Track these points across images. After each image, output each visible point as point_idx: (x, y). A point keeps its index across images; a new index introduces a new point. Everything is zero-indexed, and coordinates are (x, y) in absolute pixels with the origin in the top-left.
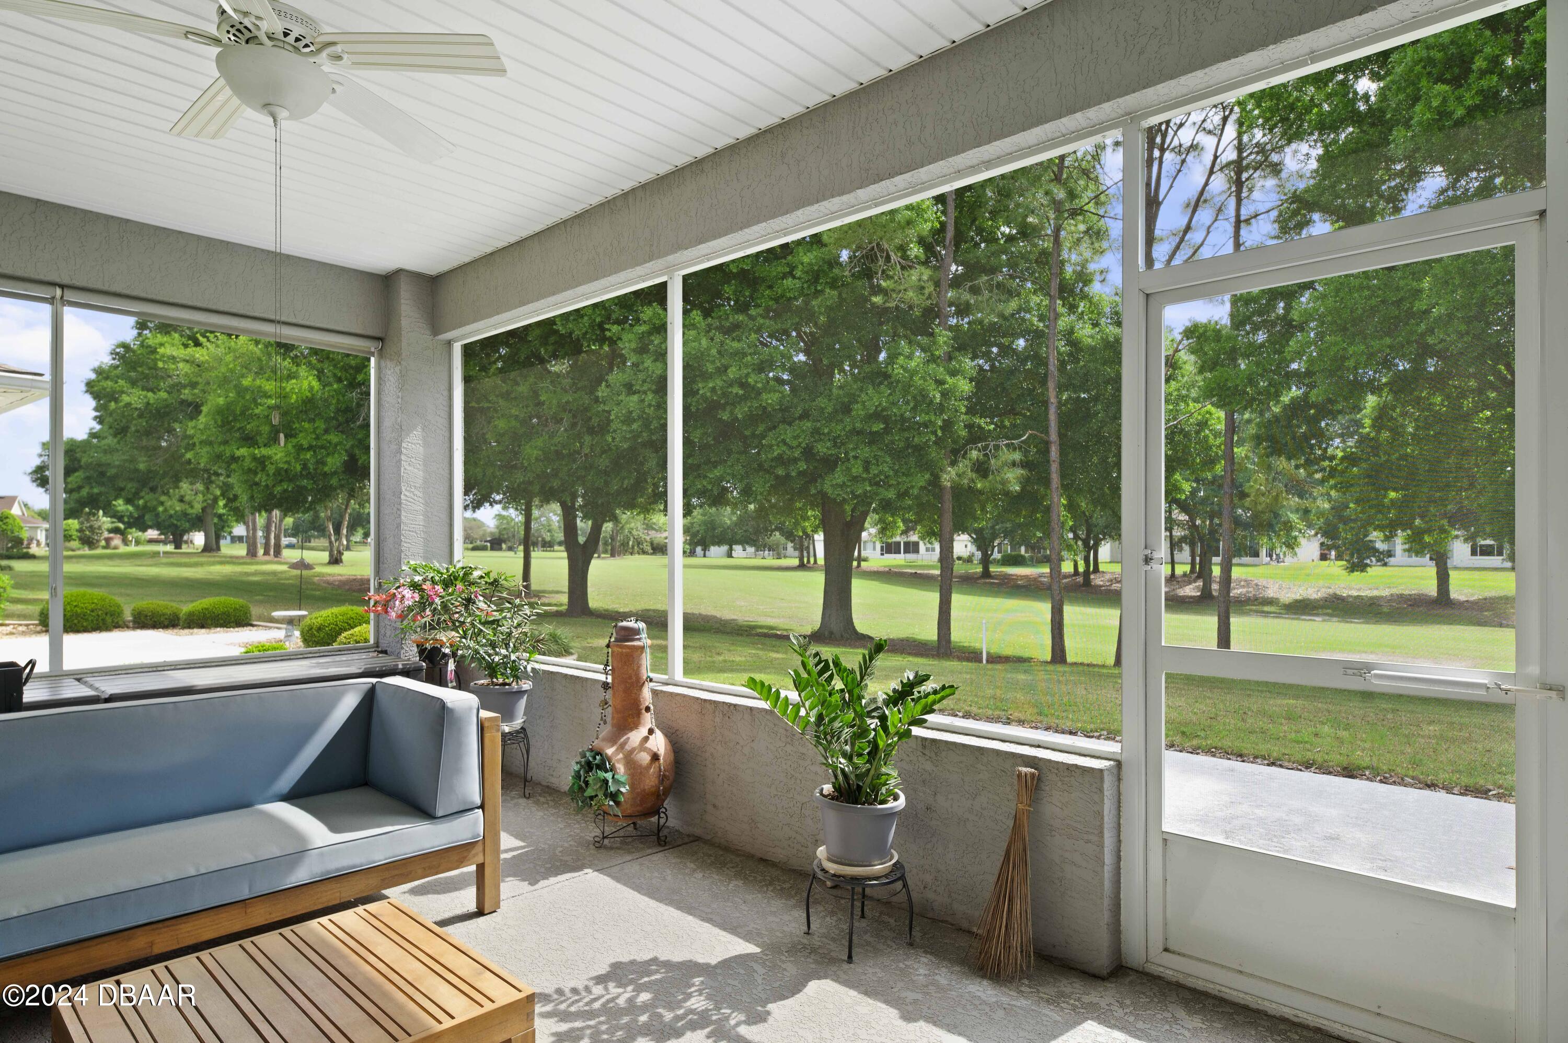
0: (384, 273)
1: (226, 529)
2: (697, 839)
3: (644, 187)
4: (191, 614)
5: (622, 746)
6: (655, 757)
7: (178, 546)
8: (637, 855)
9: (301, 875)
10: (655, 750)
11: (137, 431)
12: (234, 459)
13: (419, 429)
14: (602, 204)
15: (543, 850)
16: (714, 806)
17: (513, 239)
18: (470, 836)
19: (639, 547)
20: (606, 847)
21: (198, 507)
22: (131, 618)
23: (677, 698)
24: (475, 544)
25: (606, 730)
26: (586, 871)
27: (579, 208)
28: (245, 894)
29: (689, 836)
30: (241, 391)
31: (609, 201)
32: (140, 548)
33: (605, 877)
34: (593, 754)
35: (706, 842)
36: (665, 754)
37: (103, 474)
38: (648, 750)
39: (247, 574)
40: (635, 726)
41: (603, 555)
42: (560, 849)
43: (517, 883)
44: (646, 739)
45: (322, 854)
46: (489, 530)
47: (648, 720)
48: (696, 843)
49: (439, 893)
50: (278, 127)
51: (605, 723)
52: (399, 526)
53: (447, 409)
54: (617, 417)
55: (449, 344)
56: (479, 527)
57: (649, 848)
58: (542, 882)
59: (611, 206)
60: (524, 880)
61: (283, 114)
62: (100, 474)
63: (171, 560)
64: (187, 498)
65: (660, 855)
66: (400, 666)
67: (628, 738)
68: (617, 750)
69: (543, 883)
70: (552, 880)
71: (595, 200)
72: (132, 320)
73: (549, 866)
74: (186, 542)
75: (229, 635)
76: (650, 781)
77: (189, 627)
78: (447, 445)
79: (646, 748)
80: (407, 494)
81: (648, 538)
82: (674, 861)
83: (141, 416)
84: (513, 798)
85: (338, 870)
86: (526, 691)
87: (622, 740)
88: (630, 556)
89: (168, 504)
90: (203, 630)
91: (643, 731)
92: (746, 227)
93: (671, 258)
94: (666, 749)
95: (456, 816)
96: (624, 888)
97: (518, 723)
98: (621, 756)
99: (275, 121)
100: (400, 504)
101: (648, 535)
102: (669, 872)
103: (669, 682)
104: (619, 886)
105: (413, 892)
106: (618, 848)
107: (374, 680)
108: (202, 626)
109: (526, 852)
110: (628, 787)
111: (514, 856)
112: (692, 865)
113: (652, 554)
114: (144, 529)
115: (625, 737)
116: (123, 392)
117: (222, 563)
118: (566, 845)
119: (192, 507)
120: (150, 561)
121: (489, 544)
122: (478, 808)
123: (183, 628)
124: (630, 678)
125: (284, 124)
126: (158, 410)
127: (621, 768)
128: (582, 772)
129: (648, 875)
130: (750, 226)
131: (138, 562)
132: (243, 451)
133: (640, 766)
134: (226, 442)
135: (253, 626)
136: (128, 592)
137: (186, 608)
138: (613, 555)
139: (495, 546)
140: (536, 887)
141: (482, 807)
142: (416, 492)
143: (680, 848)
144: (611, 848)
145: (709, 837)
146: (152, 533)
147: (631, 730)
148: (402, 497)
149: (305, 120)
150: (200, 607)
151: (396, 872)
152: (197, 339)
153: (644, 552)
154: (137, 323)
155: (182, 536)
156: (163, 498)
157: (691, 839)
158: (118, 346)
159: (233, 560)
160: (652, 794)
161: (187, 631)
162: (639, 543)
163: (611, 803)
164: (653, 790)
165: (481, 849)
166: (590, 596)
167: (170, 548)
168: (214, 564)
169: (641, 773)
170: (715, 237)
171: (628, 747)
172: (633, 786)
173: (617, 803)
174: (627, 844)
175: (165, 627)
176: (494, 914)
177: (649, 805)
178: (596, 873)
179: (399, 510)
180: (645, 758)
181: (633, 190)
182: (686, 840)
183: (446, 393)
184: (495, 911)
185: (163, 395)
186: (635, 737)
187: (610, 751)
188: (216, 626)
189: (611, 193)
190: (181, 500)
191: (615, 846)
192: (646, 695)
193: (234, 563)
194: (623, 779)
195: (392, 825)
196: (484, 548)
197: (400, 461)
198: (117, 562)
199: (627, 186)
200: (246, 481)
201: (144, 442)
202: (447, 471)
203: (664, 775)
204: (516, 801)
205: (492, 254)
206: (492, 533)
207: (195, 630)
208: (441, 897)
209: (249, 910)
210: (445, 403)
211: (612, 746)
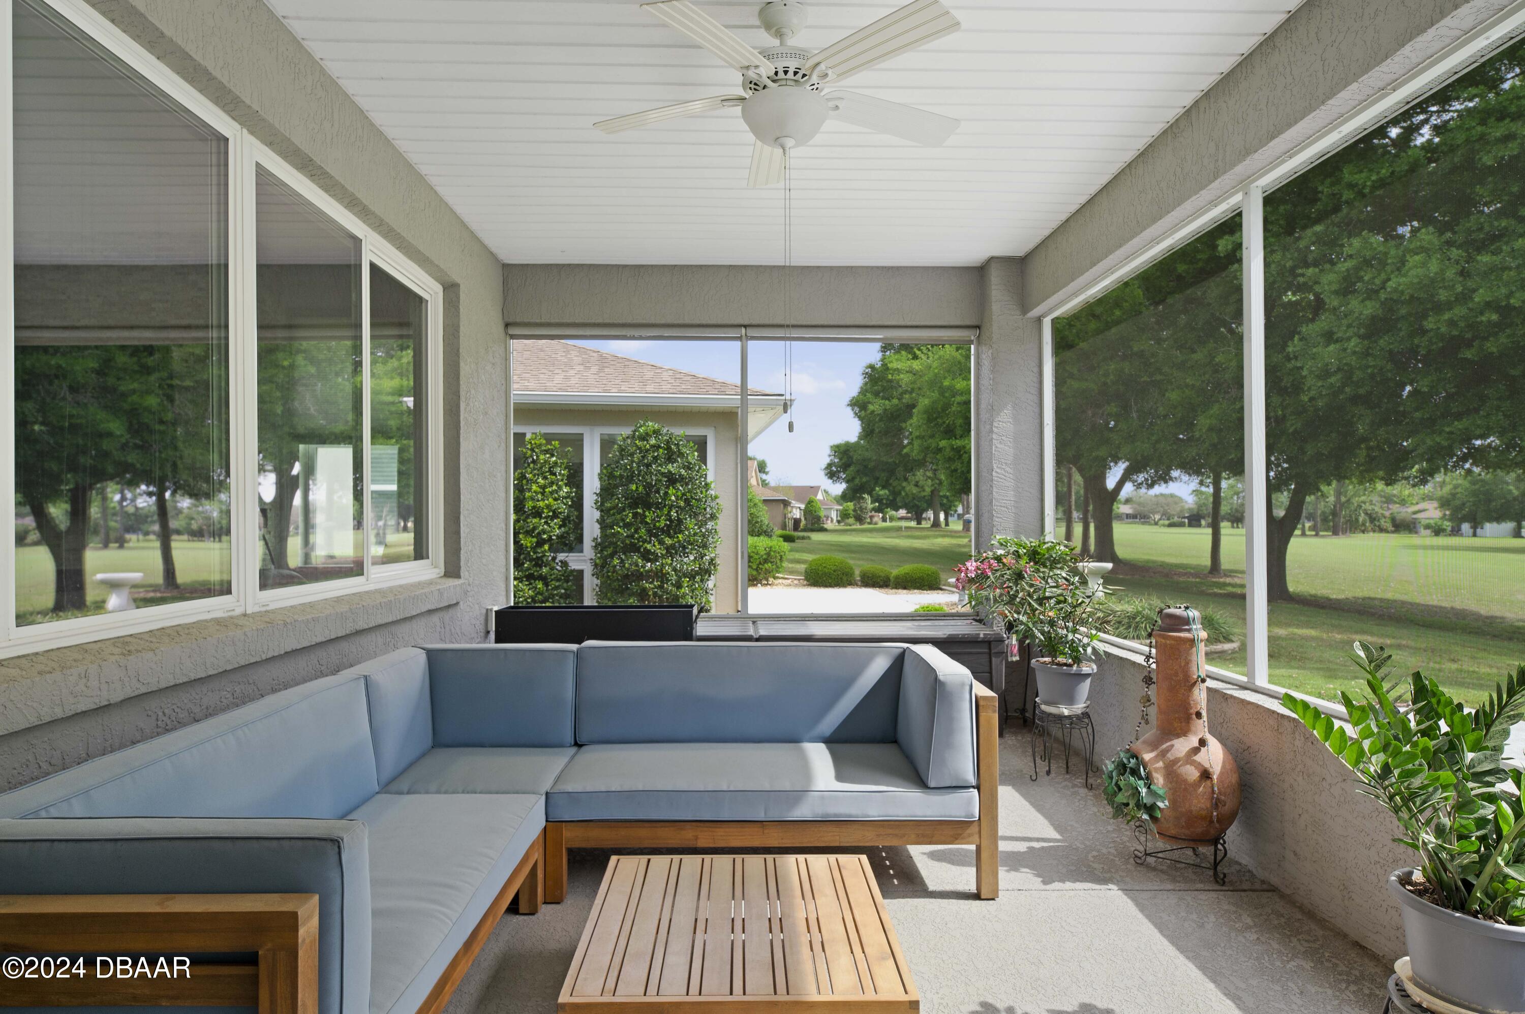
0: (979, 265)
1: (953, 508)
2: (1273, 889)
3: (1207, 95)
4: (897, 577)
5: (1163, 754)
6: (1206, 775)
7: (919, 523)
8: (1178, 886)
9: (803, 811)
10: (1207, 765)
11: (880, 432)
12: (939, 450)
13: (1009, 407)
14: (1164, 132)
15: (1077, 849)
16: (1295, 854)
17: (1083, 199)
18: (963, 814)
19: (1374, 524)
20: (1148, 867)
21: (928, 490)
22: (859, 578)
23: (1249, 707)
24: (1172, 521)
25: (1150, 733)
26: (1111, 886)
27: (1140, 144)
28: (761, 816)
29: (1263, 882)
30: (942, 391)
31: (1172, 125)
32: (894, 524)
33: (1129, 901)
34: (1128, 755)
35: (1282, 896)
36: (1221, 773)
37: (866, 467)
38: (1198, 765)
39: (959, 546)
40: (1184, 732)
41: (1321, 533)
42: (1095, 853)
43: (1030, 876)
44: (1196, 751)
45: (823, 798)
46: (1187, 506)
47: (1201, 728)
48: (1270, 894)
49: (953, 864)
50: (787, 155)
51: (1147, 722)
52: (991, 502)
53: (1037, 385)
54: (1311, 372)
55: (1039, 320)
56: (1176, 503)
57: (1201, 882)
58: (1056, 883)
59: (1172, 131)
60: (1038, 876)
61: (790, 142)
62: (865, 468)
63: (909, 533)
64: (921, 483)
65: (1213, 895)
66: (982, 636)
67: (1172, 746)
68: (1156, 756)
69: (1057, 885)
70: (1068, 885)
71: (1156, 130)
72: (878, 346)
73: (1073, 868)
74: (925, 519)
75: (922, 595)
76: (1199, 802)
77: (896, 588)
78: (1038, 421)
79: (1195, 761)
80: (998, 470)
81: (1387, 514)
82: (1226, 907)
83: (880, 420)
84: (1074, 786)
85: (836, 815)
86: (1088, 675)
87: (1164, 746)
88: (1362, 535)
89: (908, 489)
90: (905, 591)
91: (1194, 741)
92: (1329, 98)
93: (1240, 169)
94: (1223, 767)
95: (950, 791)
96: (1145, 921)
97: (1079, 707)
98: (1160, 764)
99: (784, 150)
100: (992, 480)
101: (1389, 509)
102: (1212, 918)
103: (1249, 686)
104: (1140, 916)
105: (933, 856)
106: (1162, 871)
107: (905, 645)
108: (905, 588)
109: (1058, 846)
110: (1167, 803)
111: (1043, 848)
112: (1249, 921)
113: (1393, 532)
114: (897, 510)
115: (1168, 744)
116: (869, 403)
117: (943, 536)
118: (1104, 851)
119: (924, 491)
120: (894, 534)
121: (1186, 521)
122: (973, 787)
123: (892, 588)
124: (1176, 674)
125: (793, 153)
126: (892, 414)
127: (1159, 780)
128: (1114, 774)
129: (1183, 914)
130: (1335, 94)
131: (887, 534)
132: (943, 443)
133: (1185, 781)
134: (932, 436)
135: (941, 589)
136: (873, 558)
137: (895, 572)
138: (1335, 533)
139: (1194, 522)
140: (1048, 887)
141: (978, 788)
142: (1008, 469)
143: (1243, 894)
144: (1154, 869)
145: (1288, 892)
146: (902, 512)
147: (1178, 736)
148: (994, 474)
149: (811, 142)
150: (903, 572)
151: (890, 831)
152: (915, 353)
153: (1382, 530)
154: (882, 347)
155: (921, 514)
156: (904, 484)
157: (1265, 886)
158: (867, 368)
159: (954, 534)
160: (1203, 818)
161: (894, 591)
162: (1372, 518)
163: (1145, 817)
164: (1204, 813)
165: (977, 829)
166: (1289, 578)
167: (913, 524)
168: (936, 537)
169: (1185, 790)
170: (1290, 125)
171: (1170, 756)
172: (1173, 802)
173: (1153, 818)
174: (1177, 869)
175: (881, 587)
176: (991, 902)
177: (1199, 830)
178: (1120, 892)
179: (991, 486)
180: (1192, 774)
181: (1197, 103)
182: (1257, 886)
183: (1036, 370)
184: (993, 899)
185: (895, 401)
186: (1181, 746)
187: (1147, 756)
188: (915, 588)
189: (1171, 115)
190: (916, 485)
191: (1160, 867)
192: (1200, 697)
193: (952, 537)
194: (1161, 792)
195: (887, 785)
196: (1181, 525)
197: (991, 440)
198: (875, 534)
199: (1188, 100)
200: (947, 468)
201: (884, 441)
202: (1039, 447)
203: (1218, 799)
204: (1076, 789)
205: (1067, 221)
206: (1189, 509)
207: (900, 591)
208: (953, 868)
209: (766, 831)
210: (1035, 380)
211: (1152, 751)
